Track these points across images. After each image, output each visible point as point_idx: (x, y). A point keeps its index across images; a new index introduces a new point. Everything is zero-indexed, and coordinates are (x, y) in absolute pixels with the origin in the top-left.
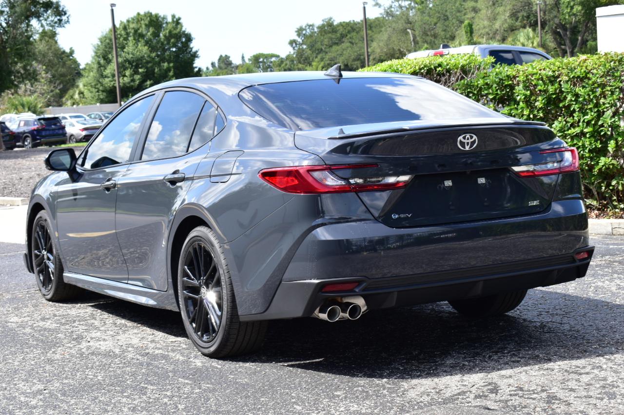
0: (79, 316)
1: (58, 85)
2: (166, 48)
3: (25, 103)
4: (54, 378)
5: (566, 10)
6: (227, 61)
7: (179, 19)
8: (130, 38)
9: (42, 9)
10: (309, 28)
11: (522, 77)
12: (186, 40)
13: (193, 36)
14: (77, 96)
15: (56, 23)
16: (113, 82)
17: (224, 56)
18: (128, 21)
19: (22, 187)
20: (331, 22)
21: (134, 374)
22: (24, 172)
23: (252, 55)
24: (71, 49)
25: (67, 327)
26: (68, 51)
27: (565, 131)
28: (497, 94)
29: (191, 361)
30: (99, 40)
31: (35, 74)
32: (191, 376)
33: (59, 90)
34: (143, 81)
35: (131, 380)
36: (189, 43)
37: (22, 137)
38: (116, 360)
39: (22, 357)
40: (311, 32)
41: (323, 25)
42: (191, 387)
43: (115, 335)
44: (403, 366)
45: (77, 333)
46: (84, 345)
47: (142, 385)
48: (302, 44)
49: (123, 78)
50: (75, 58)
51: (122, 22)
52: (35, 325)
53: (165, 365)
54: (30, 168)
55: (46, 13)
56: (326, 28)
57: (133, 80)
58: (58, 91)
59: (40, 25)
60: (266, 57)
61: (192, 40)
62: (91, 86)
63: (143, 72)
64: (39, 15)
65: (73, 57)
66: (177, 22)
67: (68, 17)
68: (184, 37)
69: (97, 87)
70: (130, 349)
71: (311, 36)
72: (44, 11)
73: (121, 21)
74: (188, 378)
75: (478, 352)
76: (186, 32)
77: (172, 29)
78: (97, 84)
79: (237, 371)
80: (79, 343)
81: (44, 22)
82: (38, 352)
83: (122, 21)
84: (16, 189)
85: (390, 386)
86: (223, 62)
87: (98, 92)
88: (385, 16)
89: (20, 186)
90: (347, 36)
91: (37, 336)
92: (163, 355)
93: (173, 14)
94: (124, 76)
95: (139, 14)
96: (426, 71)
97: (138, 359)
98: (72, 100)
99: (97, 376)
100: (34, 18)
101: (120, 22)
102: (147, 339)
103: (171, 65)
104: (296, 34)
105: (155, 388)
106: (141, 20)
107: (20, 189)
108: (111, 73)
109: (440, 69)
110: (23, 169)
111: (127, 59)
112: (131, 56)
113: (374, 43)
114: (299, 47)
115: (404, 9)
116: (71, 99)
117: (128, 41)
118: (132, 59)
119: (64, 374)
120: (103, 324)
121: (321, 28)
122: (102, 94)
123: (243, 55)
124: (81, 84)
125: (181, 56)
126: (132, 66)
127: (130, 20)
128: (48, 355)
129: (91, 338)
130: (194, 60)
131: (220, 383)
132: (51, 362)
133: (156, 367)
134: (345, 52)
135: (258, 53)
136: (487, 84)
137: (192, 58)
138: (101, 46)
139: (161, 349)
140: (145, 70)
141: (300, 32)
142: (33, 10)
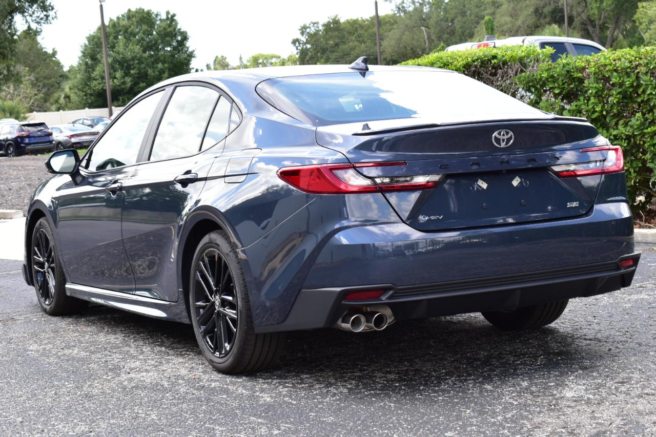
0: (109, 342)
1: (42, 88)
2: (160, 47)
3: (7, 108)
4: (98, 417)
5: (595, 5)
6: (224, 63)
7: (174, 15)
8: (120, 37)
9: (27, 4)
10: (313, 26)
11: (593, 69)
12: (182, 39)
13: (189, 34)
14: (62, 100)
15: (42, 19)
16: (103, 85)
17: (220, 57)
18: (118, 18)
19: (13, 198)
20: (337, 19)
21: (194, 412)
22: (12, 182)
23: (251, 56)
24: (53, 49)
25: (99, 355)
26: (50, 51)
27: (643, 129)
28: (563, 89)
29: (257, 396)
30: (86, 40)
31: (19, 75)
32: (263, 414)
33: (43, 93)
34: (136, 84)
35: (192, 419)
36: (185, 42)
37: (5, 144)
38: (168, 395)
39: (53, 392)
40: (315, 30)
41: (329, 22)
42: (268, 427)
43: (158, 365)
44: (516, 400)
45: (112, 362)
46: (124, 377)
47: (207, 425)
48: (306, 43)
49: (113, 81)
50: (59, 60)
51: (111, 20)
52: (60, 354)
53: (228, 401)
54: (19, 178)
55: (31, 8)
56: (332, 26)
57: (124, 83)
58: (42, 95)
59: (25, 21)
60: (266, 58)
61: (188, 39)
62: (79, 90)
63: (135, 73)
64: (24, 10)
65: (56, 58)
66: (171, 19)
67: (55, 13)
68: (179, 35)
69: (84, 90)
70: (180, 381)
71: (316, 34)
72: (29, 6)
73: (110, 18)
74: (260, 417)
75: (599, 383)
76: (182, 30)
77: (167, 27)
78: (85, 87)
79: (317, 407)
80: (119, 375)
81: (29, 18)
82: (71, 385)
83: (112, 18)
84: (6, 201)
85: (509, 425)
86: (219, 63)
87: (86, 95)
88: (396, 12)
89: (10, 198)
90: (354, 33)
91: (66, 366)
92: (222, 388)
93: (167, 11)
94: (115, 78)
95: (129, 10)
96: (479, 64)
97: (193, 394)
98: (57, 104)
99: (149, 415)
100: (17, 13)
101: (109, 20)
102: (198, 369)
103: (166, 65)
104: (300, 31)
105: (224, 429)
106: (133, 17)
107: (11, 200)
108: (99, 75)
109: (495, 61)
110: (11, 179)
111: (117, 60)
112: (121, 56)
113: (384, 41)
114: (303, 46)
115: (418, 5)
116: (55, 103)
117: (118, 40)
118: (123, 60)
119: (109, 412)
120: (140, 351)
121: (327, 26)
122: (90, 98)
123: (241, 55)
124: (66, 86)
125: (177, 56)
126: (123, 67)
127: (121, 16)
128: (84, 389)
129: (130, 368)
130: (190, 61)
131: (301, 423)
132: (90, 397)
133: (218, 402)
134: (352, 52)
135: (257, 54)
136: (552, 77)
137: (188, 58)
138: (89, 46)
139: (218, 381)
140: (137, 72)
141: (304, 30)
142: (17, 5)
